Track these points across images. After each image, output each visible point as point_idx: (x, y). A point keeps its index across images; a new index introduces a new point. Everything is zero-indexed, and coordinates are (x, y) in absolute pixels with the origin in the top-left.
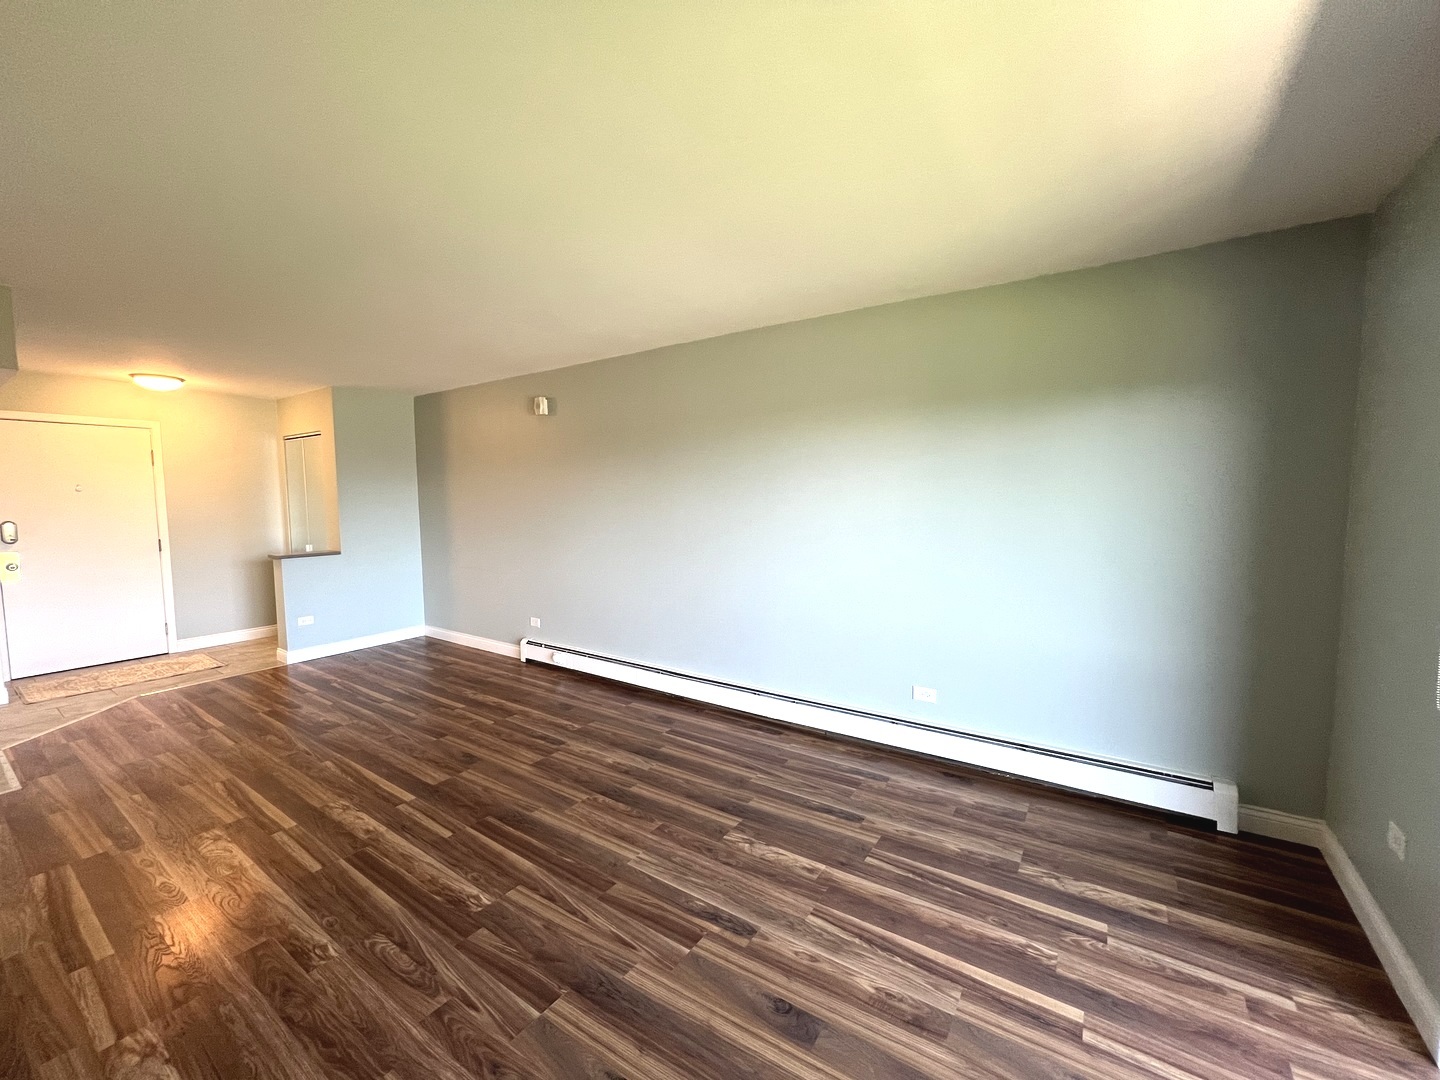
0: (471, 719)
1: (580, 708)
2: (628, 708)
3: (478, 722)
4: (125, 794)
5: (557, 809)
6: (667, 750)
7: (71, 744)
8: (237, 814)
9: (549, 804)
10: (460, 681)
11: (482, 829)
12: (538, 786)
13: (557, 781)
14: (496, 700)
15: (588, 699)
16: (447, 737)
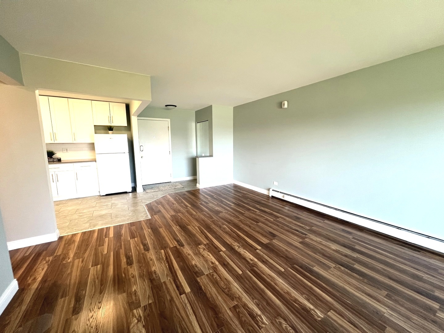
0: (264, 217)
1: (304, 220)
2: (324, 222)
3: (267, 219)
4: (175, 226)
5: (325, 269)
6: (357, 247)
7: (158, 206)
8: (207, 242)
9: (318, 265)
10: (253, 201)
11: (295, 270)
12: (308, 254)
13: (315, 253)
14: (269, 211)
15: (304, 216)
16: (259, 223)
